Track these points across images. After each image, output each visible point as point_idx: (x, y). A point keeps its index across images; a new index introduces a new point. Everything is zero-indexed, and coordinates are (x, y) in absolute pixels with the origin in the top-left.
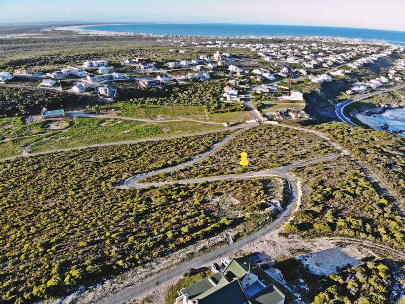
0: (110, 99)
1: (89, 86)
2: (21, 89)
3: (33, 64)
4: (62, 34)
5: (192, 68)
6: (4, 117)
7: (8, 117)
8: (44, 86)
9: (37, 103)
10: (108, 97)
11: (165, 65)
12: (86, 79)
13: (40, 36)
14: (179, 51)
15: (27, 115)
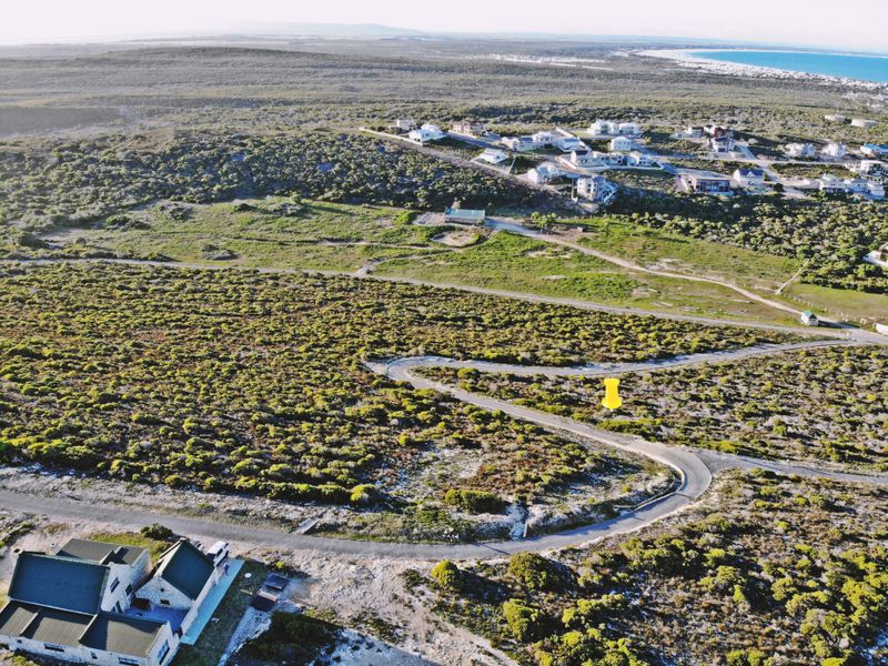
0: (590, 207)
1: (563, 173)
2: (440, 161)
3: (512, 117)
4: (645, 63)
5: (846, 165)
6: (388, 205)
7: (394, 206)
8: (483, 161)
9: (451, 190)
10: (590, 202)
11: (781, 147)
12: (569, 159)
13: (599, 65)
14: (850, 121)
15: (424, 209)
